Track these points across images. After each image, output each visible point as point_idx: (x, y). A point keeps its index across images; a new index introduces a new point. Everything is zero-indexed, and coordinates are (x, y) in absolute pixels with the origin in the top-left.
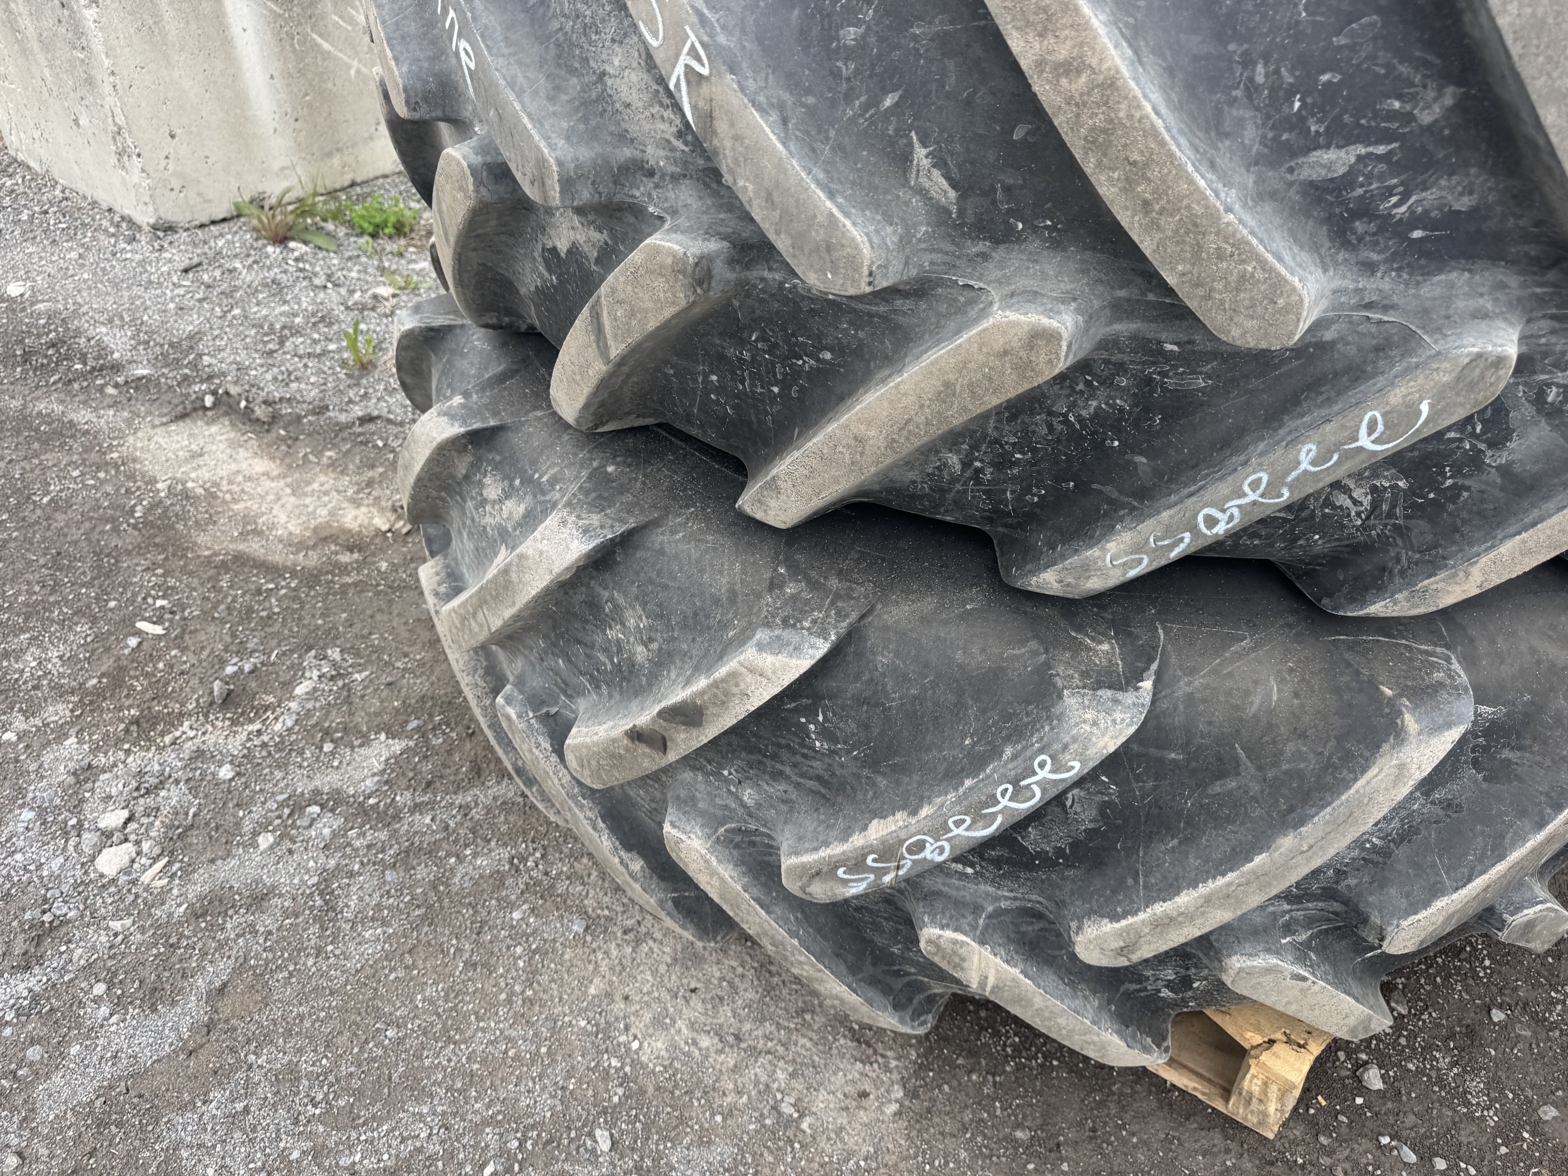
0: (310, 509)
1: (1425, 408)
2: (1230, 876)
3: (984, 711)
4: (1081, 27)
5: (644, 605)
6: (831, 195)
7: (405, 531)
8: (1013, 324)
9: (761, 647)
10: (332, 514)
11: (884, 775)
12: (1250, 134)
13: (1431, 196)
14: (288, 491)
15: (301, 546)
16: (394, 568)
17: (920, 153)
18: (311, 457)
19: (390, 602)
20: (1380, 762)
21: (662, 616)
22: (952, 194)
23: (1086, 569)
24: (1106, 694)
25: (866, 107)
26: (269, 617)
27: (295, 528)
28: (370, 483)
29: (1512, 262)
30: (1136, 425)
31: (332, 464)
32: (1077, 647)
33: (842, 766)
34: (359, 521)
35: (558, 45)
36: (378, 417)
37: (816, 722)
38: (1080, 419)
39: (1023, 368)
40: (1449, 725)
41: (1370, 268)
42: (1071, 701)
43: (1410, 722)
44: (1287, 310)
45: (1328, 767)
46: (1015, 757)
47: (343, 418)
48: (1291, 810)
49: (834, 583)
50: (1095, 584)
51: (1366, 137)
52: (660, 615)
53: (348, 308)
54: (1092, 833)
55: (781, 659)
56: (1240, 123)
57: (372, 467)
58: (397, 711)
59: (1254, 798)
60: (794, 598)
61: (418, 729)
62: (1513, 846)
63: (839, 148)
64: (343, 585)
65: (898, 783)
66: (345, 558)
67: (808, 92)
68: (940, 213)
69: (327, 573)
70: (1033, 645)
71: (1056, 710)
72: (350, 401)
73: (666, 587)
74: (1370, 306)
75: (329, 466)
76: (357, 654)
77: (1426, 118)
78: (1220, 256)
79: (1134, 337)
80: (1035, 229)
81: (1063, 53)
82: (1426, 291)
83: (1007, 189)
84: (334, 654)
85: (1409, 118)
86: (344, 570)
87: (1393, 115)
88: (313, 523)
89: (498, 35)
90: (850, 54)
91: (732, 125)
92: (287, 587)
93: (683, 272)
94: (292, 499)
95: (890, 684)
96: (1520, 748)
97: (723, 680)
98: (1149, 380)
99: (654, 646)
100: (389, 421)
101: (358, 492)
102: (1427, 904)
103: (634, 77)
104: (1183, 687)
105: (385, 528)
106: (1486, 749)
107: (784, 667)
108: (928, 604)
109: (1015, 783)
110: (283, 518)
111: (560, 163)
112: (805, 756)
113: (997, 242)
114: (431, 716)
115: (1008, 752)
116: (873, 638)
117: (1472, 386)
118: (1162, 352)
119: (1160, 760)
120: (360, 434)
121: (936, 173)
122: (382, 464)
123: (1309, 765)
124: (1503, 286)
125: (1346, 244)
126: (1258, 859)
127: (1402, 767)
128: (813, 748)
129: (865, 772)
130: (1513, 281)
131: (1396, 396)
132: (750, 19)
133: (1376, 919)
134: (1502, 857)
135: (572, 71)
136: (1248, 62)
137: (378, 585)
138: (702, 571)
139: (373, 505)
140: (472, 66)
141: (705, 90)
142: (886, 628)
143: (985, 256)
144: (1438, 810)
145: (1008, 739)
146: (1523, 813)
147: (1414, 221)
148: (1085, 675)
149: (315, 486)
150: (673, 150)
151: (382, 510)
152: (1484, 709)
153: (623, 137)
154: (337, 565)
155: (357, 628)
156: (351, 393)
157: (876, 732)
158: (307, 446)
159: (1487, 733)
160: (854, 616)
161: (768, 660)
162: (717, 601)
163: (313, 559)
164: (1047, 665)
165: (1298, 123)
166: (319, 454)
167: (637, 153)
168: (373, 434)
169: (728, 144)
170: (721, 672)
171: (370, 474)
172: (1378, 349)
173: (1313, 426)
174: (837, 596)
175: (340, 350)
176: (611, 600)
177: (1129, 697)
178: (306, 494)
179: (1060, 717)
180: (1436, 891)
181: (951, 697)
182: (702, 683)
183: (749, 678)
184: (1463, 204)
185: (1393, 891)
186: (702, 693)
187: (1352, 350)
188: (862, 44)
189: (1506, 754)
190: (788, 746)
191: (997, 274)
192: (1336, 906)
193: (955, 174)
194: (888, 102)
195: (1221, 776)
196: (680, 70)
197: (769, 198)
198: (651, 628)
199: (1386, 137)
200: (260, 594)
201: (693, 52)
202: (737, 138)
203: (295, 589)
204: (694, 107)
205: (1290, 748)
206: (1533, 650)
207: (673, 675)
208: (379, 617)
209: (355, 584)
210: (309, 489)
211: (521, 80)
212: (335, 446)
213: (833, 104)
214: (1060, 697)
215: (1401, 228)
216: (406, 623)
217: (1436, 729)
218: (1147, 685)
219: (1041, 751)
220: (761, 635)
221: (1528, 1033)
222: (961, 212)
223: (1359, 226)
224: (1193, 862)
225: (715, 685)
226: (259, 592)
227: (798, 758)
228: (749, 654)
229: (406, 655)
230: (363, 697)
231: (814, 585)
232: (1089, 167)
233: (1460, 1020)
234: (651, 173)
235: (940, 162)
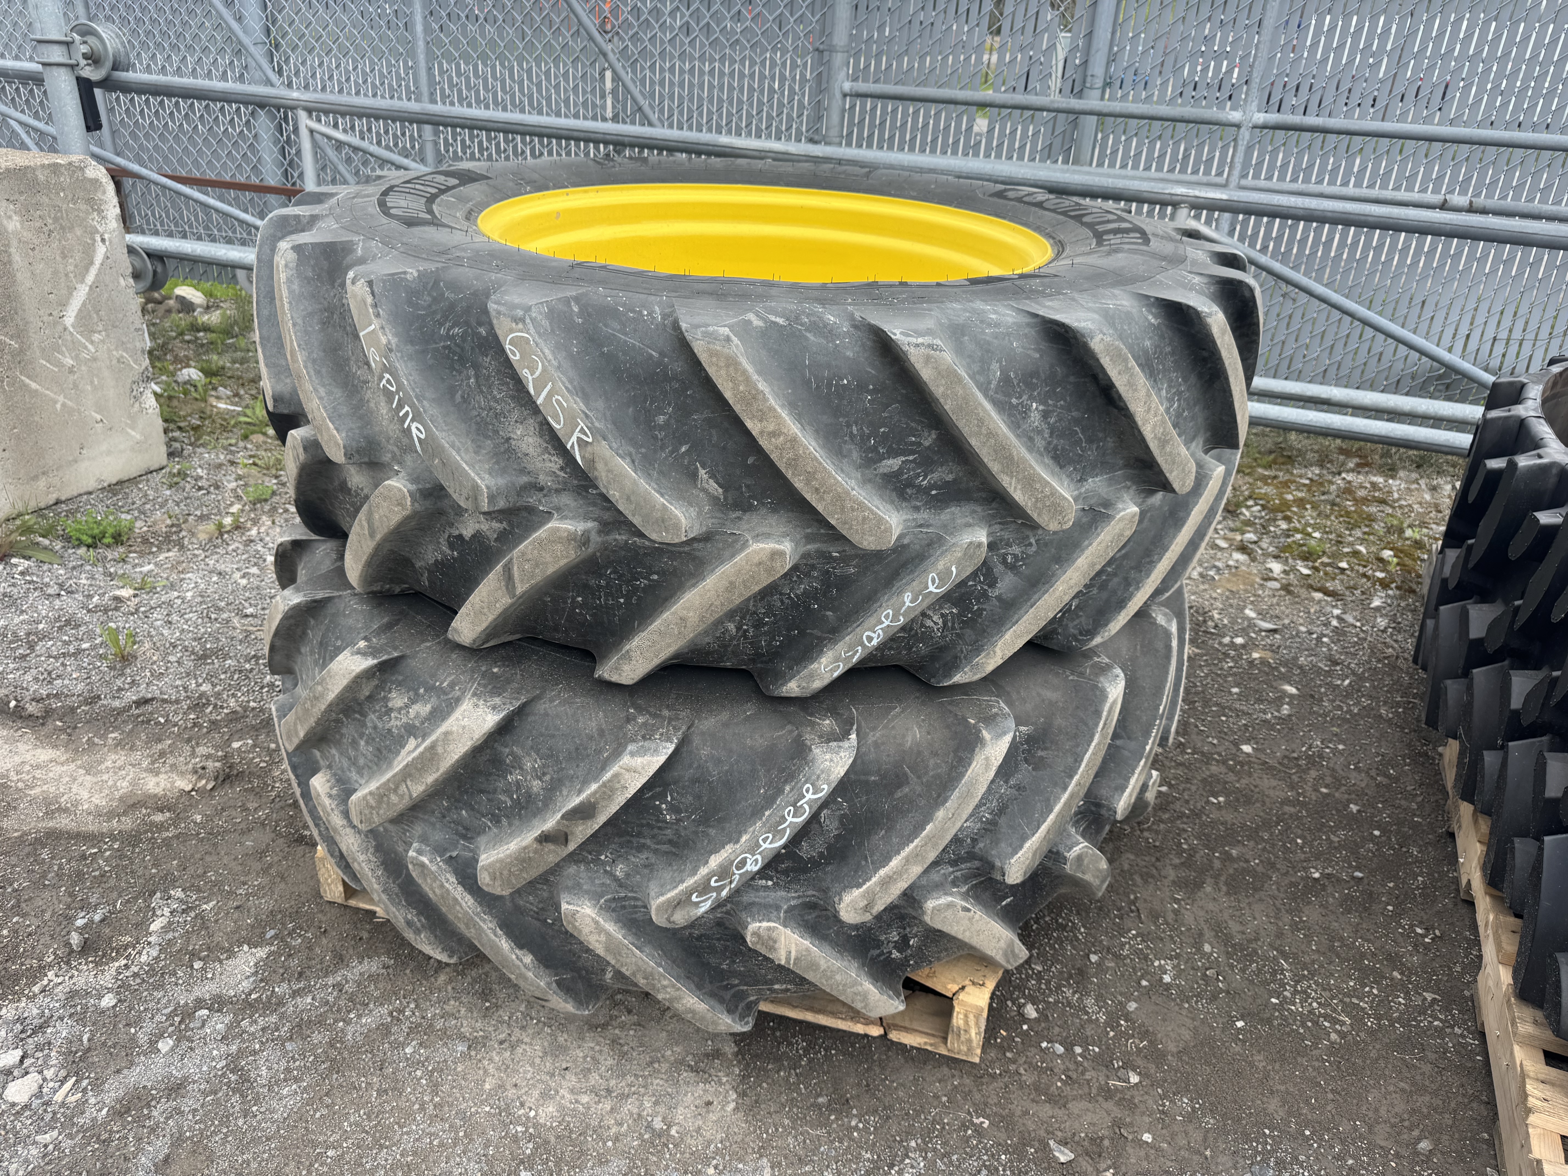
0: (110, 783)
1: (954, 569)
2: (916, 842)
3: (768, 771)
4: (778, 417)
5: (538, 752)
6: (662, 495)
7: (209, 787)
8: (762, 549)
9: (632, 754)
10: (134, 783)
11: (713, 827)
12: (855, 455)
13: (936, 476)
14: (82, 771)
15: (111, 814)
16: (209, 818)
17: (702, 472)
18: (96, 740)
19: (215, 845)
20: (976, 758)
21: (552, 756)
22: (720, 490)
23: (812, 677)
24: (834, 744)
25: (672, 452)
26: (102, 876)
27: (99, 800)
28: (162, 754)
29: (976, 501)
30: (824, 595)
31: (119, 744)
32: (813, 724)
33: (685, 828)
34: (162, 785)
35: (477, 423)
36: (152, 699)
37: (666, 802)
38: (797, 596)
39: (769, 570)
40: (1005, 733)
41: (917, 509)
42: (816, 751)
43: (985, 734)
44: (886, 531)
45: (953, 768)
46: (792, 790)
47: (117, 703)
48: (939, 796)
49: (666, 713)
50: (818, 684)
51: (904, 453)
52: (551, 756)
53: (89, 611)
54: (838, 837)
55: (647, 758)
56: (850, 451)
57: (160, 740)
58: (253, 926)
59: (920, 795)
60: (645, 724)
61: (275, 937)
62: (1055, 804)
63: (661, 472)
64: (164, 840)
65: (723, 829)
66: (159, 818)
67: (642, 446)
68: (714, 499)
69: (146, 832)
70: (789, 727)
71: (810, 758)
72: (120, 689)
73: (553, 736)
74: (921, 526)
75: (116, 746)
76: (199, 890)
77: (927, 443)
78: (853, 510)
79: (817, 551)
80: (763, 504)
81: (771, 427)
82: (943, 517)
83: (747, 486)
84: (178, 893)
85: (920, 444)
86: (161, 827)
87: (912, 444)
88: (117, 795)
89: (440, 420)
90: (661, 428)
91: (606, 464)
92: (111, 848)
93: (575, 540)
94: (88, 778)
95: (710, 765)
96: (1046, 749)
97: (609, 781)
98: (828, 572)
99: (547, 778)
100: (164, 701)
101: (153, 763)
102: (1021, 847)
103: (531, 440)
104: (871, 739)
105: (188, 788)
106: (1029, 751)
107: (649, 764)
108: (725, 716)
109: (794, 805)
110: (85, 795)
111: (488, 488)
112: (660, 828)
113: (744, 511)
114: (284, 924)
115: (788, 788)
116: (696, 741)
117: (971, 557)
118: (831, 557)
119: (867, 782)
120: (139, 716)
121: (711, 481)
122: (169, 737)
123: (943, 769)
124: (974, 512)
125: (905, 499)
126: (928, 828)
127: (987, 759)
128: (665, 821)
129: (701, 828)
130: (979, 509)
131: (941, 565)
132: (608, 414)
133: (998, 864)
134: (1051, 811)
135: (487, 437)
136: (849, 425)
137: (198, 834)
138: (577, 721)
139: (172, 771)
140: (423, 436)
141: (589, 449)
142: (703, 734)
143: (739, 518)
144: (1014, 791)
145: (786, 782)
146: (1055, 784)
147: (931, 487)
148: (820, 737)
149: (109, 764)
150: (557, 476)
151: (182, 774)
152: (1022, 728)
153: (523, 471)
154: (152, 824)
155: (191, 870)
156: (119, 683)
157: (705, 799)
158: (87, 732)
159: (1027, 741)
160: (684, 728)
161: (639, 761)
162: (591, 738)
163: (127, 823)
164: (800, 736)
165: (874, 449)
166: (104, 737)
167: (532, 480)
168: (151, 713)
169: (603, 474)
170: (608, 776)
171: (160, 747)
172: (929, 545)
173: (909, 584)
174: (670, 720)
175: (94, 648)
176: (512, 753)
177: (846, 744)
178: (101, 772)
179: (813, 761)
180: (1024, 839)
181: (748, 767)
182: (594, 787)
183: (627, 776)
184: (950, 478)
185: (1003, 845)
186: (596, 792)
187: (917, 547)
188: (667, 423)
189: (1040, 753)
190: (648, 825)
191: (746, 527)
192: (977, 863)
193: (721, 480)
194: (683, 449)
195: (899, 786)
196: (574, 439)
197: (628, 499)
198: (544, 766)
199: (912, 453)
200: (86, 859)
201: (582, 431)
202: (609, 471)
203: (118, 850)
204: (583, 458)
205: (931, 762)
206: (1039, 695)
207: (565, 793)
208: (208, 858)
209: (177, 837)
210: (103, 767)
211: (457, 443)
212: (116, 729)
213: (655, 451)
214: (810, 750)
215: (926, 490)
216: (236, 859)
217: (999, 736)
218: (853, 736)
219: (806, 782)
220: (631, 747)
221: (1112, 964)
222: (725, 498)
223: (909, 491)
224: (895, 840)
225: (604, 785)
226: (84, 857)
227: (656, 831)
228: (626, 760)
229: (244, 884)
230: (216, 921)
231: (654, 716)
232: (789, 475)
233: (1073, 967)
234: (541, 489)
235: (712, 476)
